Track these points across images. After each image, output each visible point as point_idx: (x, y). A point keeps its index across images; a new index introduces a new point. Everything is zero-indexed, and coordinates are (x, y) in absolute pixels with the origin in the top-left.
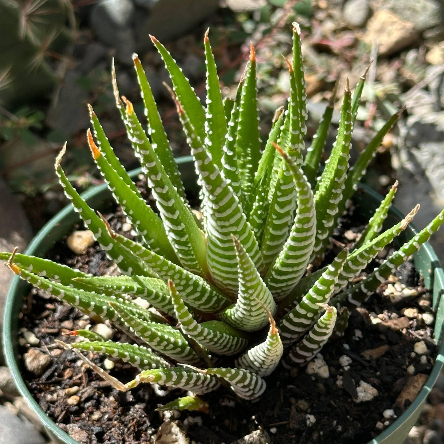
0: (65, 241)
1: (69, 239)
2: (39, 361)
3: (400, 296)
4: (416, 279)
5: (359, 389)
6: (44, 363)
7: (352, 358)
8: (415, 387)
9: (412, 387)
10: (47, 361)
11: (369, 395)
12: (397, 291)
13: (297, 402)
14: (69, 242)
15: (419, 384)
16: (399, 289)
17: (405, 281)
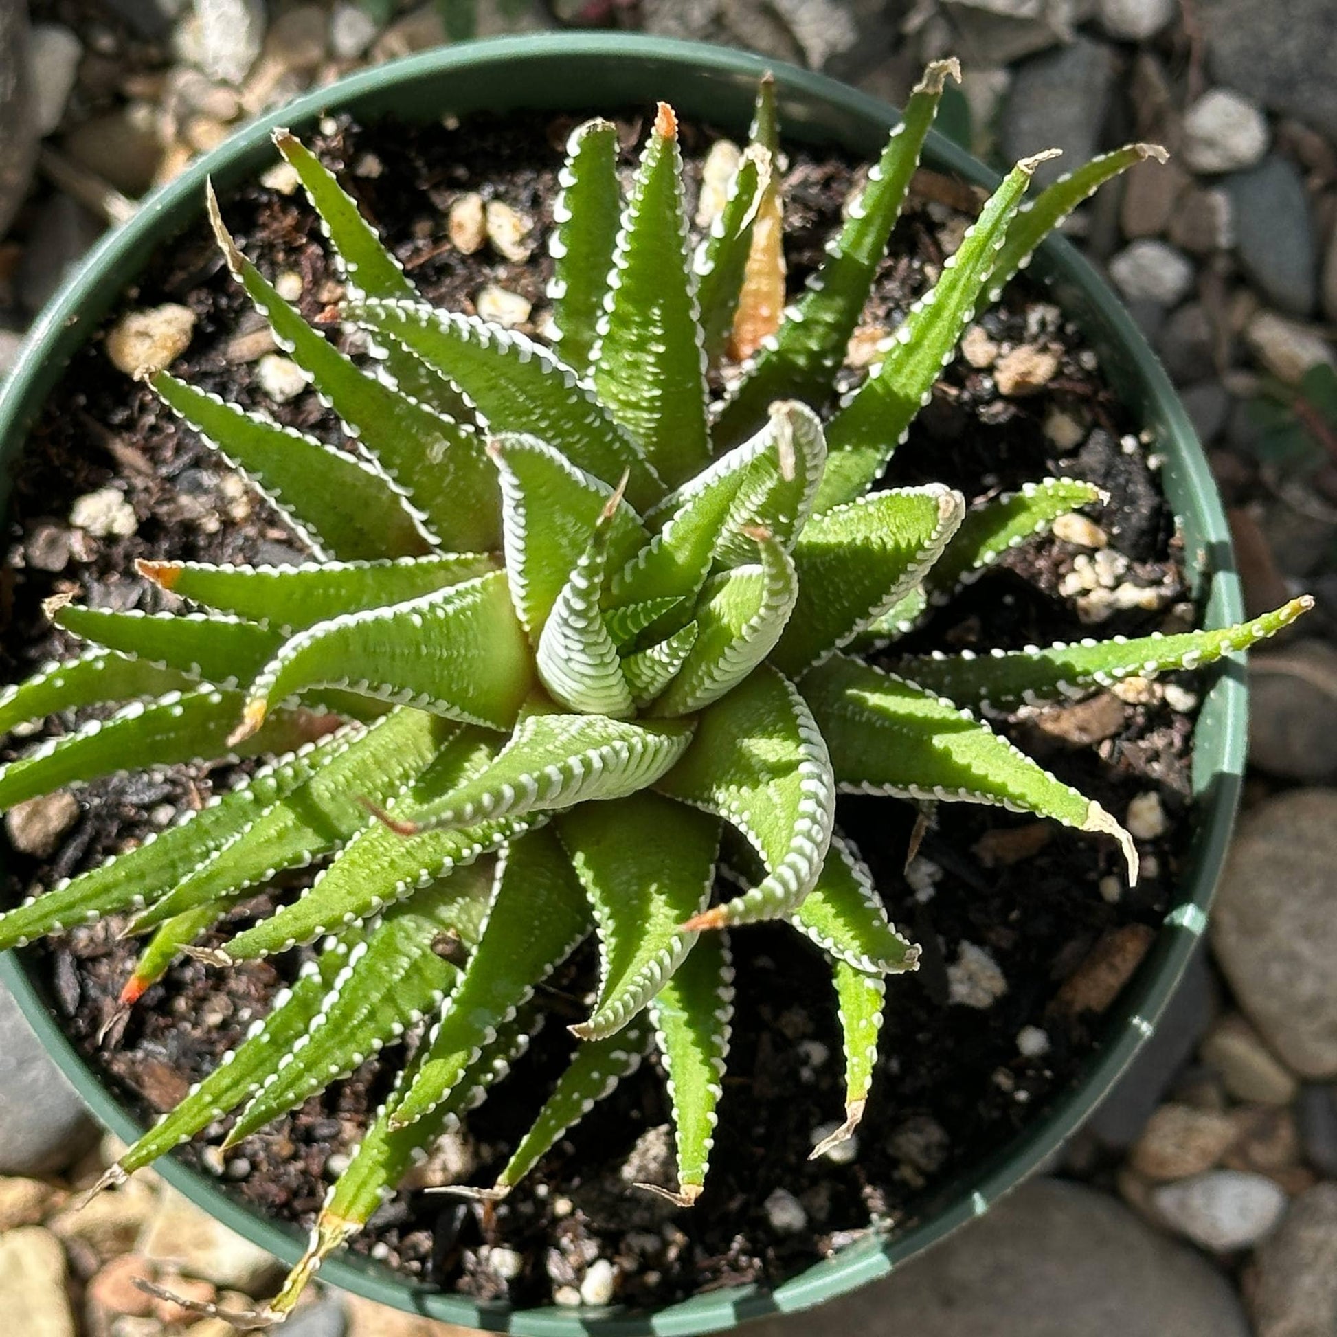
0: (101, 346)
1: (113, 340)
2: (47, 820)
3: (1109, 605)
4: (1161, 536)
5: (954, 972)
6: (61, 826)
7: (943, 868)
8: (1112, 967)
9: (1104, 966)
10: (71, 817)
11: (981, 995)
12: (1100, 586)
13: (777, 1016)
14: (112, 353)
15: (1124, 960)
16: (1108, 580)
17: (1127, 544)
